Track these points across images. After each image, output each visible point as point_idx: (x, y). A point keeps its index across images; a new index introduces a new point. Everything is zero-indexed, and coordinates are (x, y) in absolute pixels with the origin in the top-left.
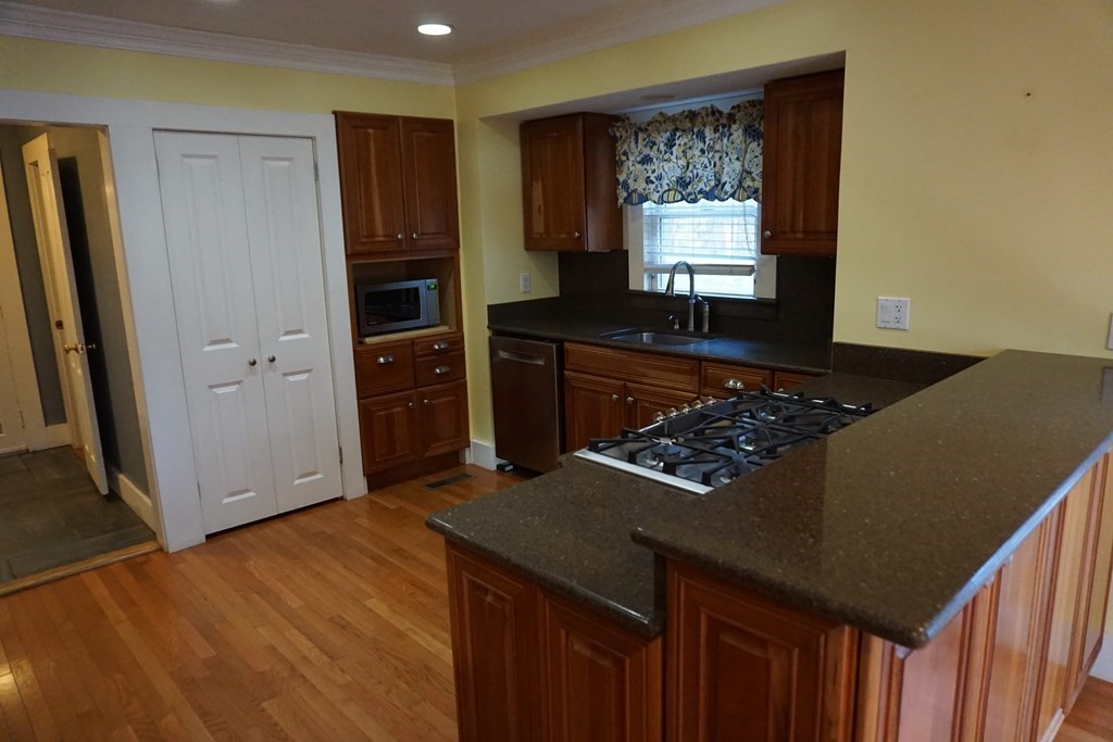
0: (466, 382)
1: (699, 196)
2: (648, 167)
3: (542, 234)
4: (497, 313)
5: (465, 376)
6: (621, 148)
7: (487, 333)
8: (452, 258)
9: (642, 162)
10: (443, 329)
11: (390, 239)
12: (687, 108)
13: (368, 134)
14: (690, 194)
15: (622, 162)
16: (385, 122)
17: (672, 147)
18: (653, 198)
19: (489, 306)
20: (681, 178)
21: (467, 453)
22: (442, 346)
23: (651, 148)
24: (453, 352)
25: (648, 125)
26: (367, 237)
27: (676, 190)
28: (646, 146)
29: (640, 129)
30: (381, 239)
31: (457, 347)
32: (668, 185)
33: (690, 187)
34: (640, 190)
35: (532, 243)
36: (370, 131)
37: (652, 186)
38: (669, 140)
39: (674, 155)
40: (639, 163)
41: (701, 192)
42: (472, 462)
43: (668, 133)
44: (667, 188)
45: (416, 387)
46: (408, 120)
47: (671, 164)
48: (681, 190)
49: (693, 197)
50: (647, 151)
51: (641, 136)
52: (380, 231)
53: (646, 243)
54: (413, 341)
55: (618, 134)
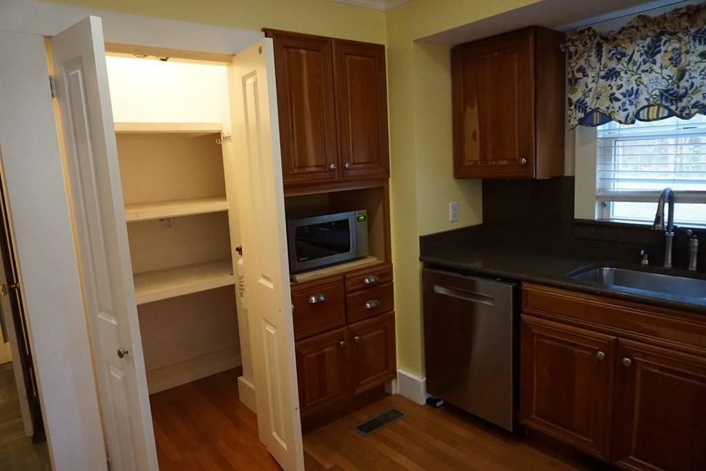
0: (393, 315)
1: (693, 111)
2: (613, 83)
3: (477, 161)
4: (429, 244)
5: (392, 309)
6: (574, 64)
7: (418, 266)
8: (382, 188)
9: (606, 77)
10: (371, 261)
11: (321, 169)
12: (675, 8)
13: (300, 55)
14: (684, 108)
15: (577, 80)
16: (316, 44)
17: (654, 55)
18: (617, 117)
19: (420, 237)
20: (667, 91)
21: (393, 383)
22: (372, 280)
23: (619, 60)
24: (382, 286)
25: (619, 33)
26: (300, 167)
27: (659, 106)
28: (611, 59)
29: (606, 39)
30: (312, 169)
31: (386, 279)
32: (647, 100)
33: (685, 100)
34: (603, 108)
35: (461, 171)
36: (303, 52)
37: (617, 105)
38: (649, 47)
39: (658, 64)
40: (603, 78)
41: (695, 105)
42: (398, 393)
43: (649, 40)
44: (646, 103)
45: (347, 324)
46: (342, 43)
47: (653, 75)
48: (668, 104)
49: (687, 111)
50: (613, 64)
51: (605, 47)
52: (312, 160)
53: (598, 168)
54: (344, 276)
55: (572, 49)
